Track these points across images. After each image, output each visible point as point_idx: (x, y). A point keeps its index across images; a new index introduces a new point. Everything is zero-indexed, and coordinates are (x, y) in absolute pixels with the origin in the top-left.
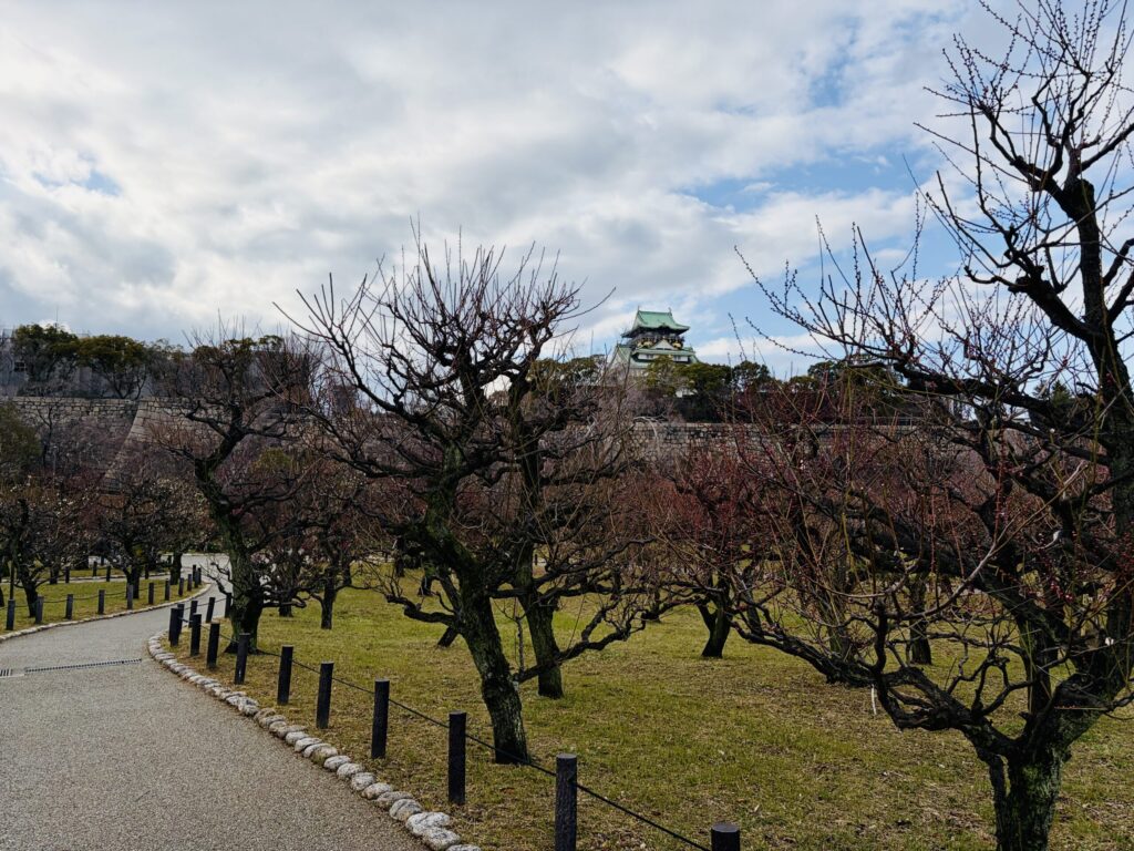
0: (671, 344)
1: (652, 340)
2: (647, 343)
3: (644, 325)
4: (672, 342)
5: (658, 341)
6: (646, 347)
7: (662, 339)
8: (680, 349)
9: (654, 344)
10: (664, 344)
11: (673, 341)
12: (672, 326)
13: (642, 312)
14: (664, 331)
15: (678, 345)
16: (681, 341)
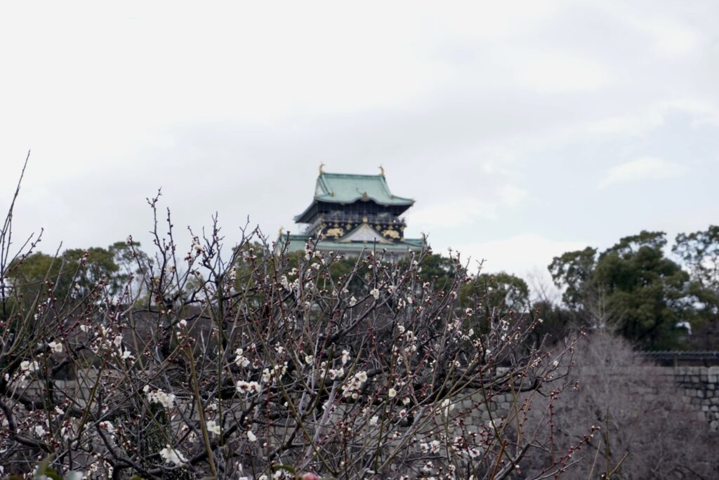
0: (380, 233)
1: (342, 225)
2: (335, 232)
3: (328, 199)
4: (381, 228)
5: (355, 227)
6: (331, 239)
7: (360, 223)
8: (397, 241)
9: (347, 233)
10: (365, 233)
11: (384, 227)
12: (381, 199)
13: (327, 175)
14: (365, 208)
15: (394, 234)
16: (399, 227)
